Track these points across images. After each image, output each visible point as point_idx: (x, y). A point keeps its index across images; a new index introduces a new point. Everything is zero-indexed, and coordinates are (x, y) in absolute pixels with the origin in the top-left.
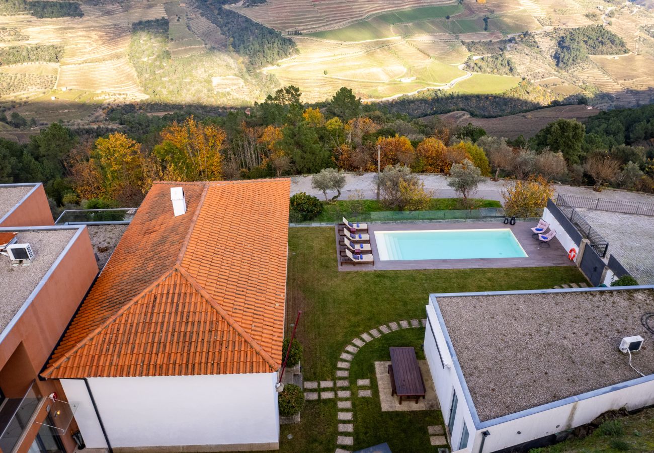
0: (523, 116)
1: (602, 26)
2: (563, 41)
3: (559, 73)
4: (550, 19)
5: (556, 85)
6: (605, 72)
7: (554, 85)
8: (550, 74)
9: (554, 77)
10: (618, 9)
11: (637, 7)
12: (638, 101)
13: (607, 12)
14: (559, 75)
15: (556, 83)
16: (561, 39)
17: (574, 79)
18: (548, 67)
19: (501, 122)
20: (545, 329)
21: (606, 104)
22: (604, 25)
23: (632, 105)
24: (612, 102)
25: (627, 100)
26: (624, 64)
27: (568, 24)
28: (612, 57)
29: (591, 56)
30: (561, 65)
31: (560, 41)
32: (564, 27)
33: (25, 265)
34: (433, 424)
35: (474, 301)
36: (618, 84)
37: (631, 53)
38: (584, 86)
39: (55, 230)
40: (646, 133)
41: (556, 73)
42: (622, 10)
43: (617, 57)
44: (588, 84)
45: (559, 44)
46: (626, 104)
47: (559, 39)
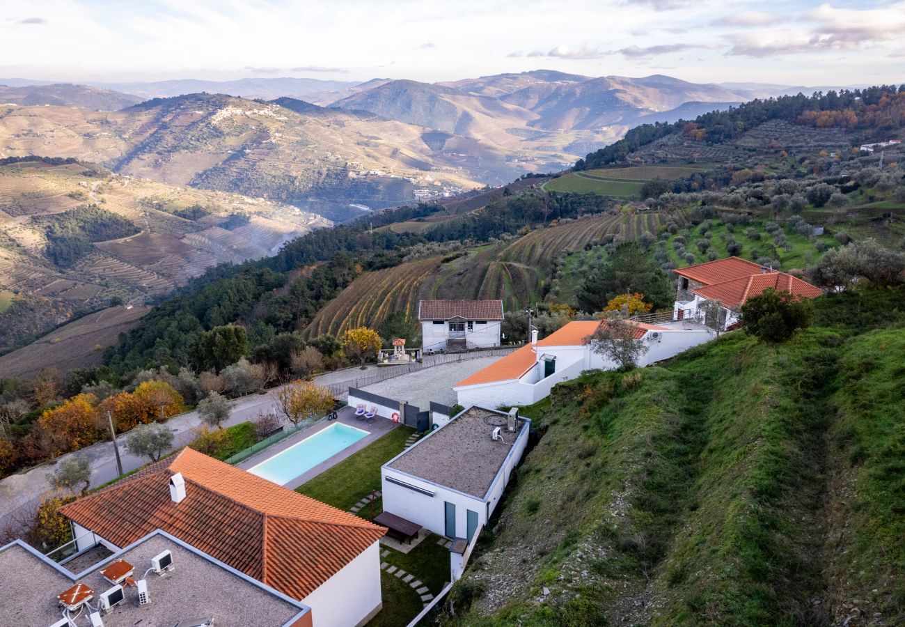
0: (46, 342)
1: (95, 205)
2: (52, 232)
3: (63, 273)
4: (21, 206)
5: (66, 290)
6: (122, 260)
7: (63, 291)
8: (52, 278)
9: (59, 281)
10: (105, 183)
11: (126, 179)
12: (176, 285)
13: (94, 188)
14: (65, 276)
15: (64, 288)
16: (48, 229)
17: (87, 277)
18: (44, 269)
19: (18, 359)
20: (454, 449)
21: (139, 297)
22: (97, 203)
23: (170, 290)
24: (146, 293)
25: (163, 286)
26: (141, 245)
27: (49, 209)
28: (123, 240)
29: (97, 244)
30: (61, 262)
31: (47, 232)
32: (45, 213)
33: (170, 570)
34: (437, 541)
35: (407, 457)
36: (144, 270)
37: (142, 232)
38: (103, 282)
39: (137, 546)
40: (223, 318)
41: (59, 274)
42: (110, 183)
43: (128, 239)
44: (107, 279)
45: (48, 236)
46: (163, 291)
47: (45, 231)
